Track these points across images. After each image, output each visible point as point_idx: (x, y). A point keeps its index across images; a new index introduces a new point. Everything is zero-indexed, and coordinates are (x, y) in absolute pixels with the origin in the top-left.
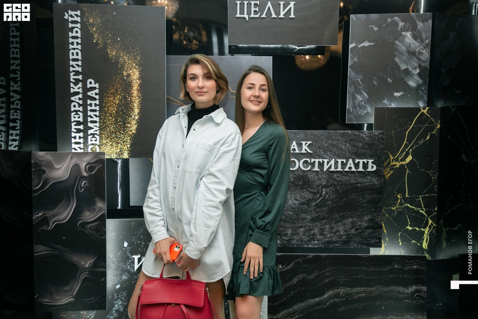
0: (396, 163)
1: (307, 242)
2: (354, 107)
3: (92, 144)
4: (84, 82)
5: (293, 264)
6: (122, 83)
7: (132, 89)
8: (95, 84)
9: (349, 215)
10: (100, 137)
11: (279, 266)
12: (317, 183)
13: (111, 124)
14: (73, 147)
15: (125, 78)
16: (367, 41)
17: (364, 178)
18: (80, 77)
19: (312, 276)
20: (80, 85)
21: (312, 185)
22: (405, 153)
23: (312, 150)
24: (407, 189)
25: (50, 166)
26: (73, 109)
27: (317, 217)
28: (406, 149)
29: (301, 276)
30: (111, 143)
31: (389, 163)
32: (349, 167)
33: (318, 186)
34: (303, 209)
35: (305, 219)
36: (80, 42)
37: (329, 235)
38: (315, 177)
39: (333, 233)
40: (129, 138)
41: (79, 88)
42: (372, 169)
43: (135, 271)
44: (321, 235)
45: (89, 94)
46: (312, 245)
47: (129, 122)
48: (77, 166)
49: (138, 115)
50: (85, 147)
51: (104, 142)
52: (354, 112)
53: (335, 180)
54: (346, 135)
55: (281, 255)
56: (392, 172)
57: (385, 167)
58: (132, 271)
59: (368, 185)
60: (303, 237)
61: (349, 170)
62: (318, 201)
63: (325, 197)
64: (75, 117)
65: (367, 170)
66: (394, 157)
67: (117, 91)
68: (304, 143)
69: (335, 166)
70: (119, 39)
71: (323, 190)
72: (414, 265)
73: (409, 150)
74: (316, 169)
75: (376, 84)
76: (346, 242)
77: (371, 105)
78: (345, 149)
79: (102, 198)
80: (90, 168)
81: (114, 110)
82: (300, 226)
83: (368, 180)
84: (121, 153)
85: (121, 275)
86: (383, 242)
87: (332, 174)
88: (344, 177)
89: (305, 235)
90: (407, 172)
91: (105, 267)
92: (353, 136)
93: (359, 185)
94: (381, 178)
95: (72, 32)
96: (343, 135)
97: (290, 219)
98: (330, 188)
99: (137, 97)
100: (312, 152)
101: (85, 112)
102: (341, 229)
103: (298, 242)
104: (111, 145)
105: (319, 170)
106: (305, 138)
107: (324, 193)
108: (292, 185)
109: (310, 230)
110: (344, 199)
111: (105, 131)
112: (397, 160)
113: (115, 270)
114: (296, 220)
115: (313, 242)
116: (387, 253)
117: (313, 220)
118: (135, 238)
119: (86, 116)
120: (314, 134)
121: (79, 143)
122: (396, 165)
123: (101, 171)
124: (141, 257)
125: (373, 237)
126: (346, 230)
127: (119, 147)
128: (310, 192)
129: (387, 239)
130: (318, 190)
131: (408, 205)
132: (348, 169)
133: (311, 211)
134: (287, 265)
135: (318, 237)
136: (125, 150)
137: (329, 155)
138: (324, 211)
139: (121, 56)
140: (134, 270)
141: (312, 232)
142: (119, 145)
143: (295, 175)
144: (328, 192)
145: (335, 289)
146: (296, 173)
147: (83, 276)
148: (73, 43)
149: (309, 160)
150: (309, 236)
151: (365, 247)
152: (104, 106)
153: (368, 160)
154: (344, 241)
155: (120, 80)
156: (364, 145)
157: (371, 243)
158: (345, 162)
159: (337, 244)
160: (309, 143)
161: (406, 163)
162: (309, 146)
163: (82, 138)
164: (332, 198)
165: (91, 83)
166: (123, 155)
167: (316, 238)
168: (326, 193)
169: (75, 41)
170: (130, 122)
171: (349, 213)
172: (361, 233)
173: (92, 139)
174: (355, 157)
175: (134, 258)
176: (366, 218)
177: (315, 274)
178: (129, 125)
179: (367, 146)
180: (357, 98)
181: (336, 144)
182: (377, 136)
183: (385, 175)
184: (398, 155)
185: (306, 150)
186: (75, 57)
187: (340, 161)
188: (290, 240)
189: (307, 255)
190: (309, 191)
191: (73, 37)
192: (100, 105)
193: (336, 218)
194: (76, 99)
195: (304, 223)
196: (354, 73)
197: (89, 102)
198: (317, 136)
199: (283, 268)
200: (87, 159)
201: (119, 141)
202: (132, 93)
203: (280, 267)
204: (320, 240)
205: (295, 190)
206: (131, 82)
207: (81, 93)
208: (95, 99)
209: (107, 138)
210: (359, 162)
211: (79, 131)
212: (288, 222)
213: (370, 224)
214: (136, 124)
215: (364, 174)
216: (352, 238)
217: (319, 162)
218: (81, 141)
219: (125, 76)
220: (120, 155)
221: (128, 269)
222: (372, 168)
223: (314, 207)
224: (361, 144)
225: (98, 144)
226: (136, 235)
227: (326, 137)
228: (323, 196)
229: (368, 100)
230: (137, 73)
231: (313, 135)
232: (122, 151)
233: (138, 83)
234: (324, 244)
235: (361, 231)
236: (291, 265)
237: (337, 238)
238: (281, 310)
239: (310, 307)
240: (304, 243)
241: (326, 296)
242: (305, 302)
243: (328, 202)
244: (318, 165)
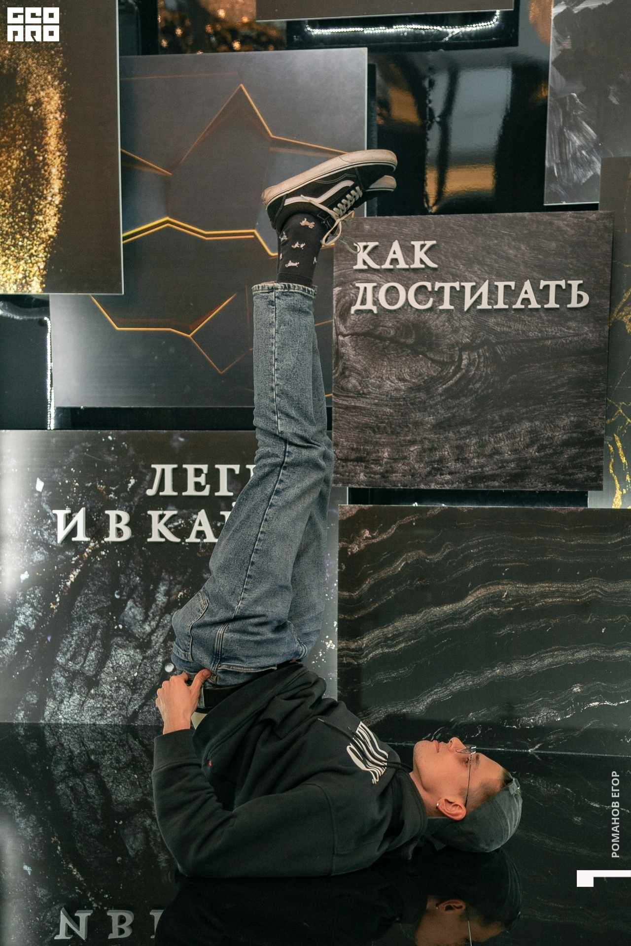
1: (426, 476)
2: (564, 163)
5: (394, 527)
6: (24, 121)
7: (46, 133)
9: (523, 414)
11: (364, 533)
12: (449, 339)
15: (31, 109)
17: (561, 325)
19: (438, 555)
21: (438, 345)
23: (438, 262)
27: (448, 419)
29: (411, 556)
32: (524, 299)
33: (452, 346)
34: (418, 400)
35: (422, 424)
37: (476, 461)
38: (442, 325)
39: (485, 456)
40: (42, 247)
42: (580, 301)
43: (59, 542)
44: (457, 460)
46: (438, 484)
47: (41, 209)
49: (60, 193)
52: (564, 175)
53: (490, 331)
54: (518, 224)
55: (370, 508)
58: (53, 542)
59: (571, 341)
60: (416, 466)
61: (524, 307)
62: (451, 382)
63: (468, 371)
65: (568, 305)
67: (13, 139)
68: (417, 244)
69: (489, 298)
71: (464, 357)
74: (447, 305)
75: (617, 103)
76: (517, 477)
77: (603, 155)
78: (516, 256)
81: (9, 183)
82: (409, 441)
83: (571, 331)
84: (25, 283)
85: (30, 552)
87: (484, 317)
88: (512, 324)
89: (421, 461)
92: (535, 225)
93: (549, 342)
94: (603, 325)
96: (512, 223)
97: (387, 423)
98: (481, 351)
99: (58, 153)
100: (437, 266)
102: (505, 446)
103: (405, 476)
105: (452, 307)
106: (423, 234)
107: (465, 362)
108: (392, 345)
109: (432, 449)
110: (514, 377)
113: (19, 540)
114: (400, 427)
115: (439, 476)
117: (440, 426)
118: (59, 473)
120: (443, 222)
124: (71, 513)
125: (581, 467)
126: (516, 450)
127: (21, 268)
128: (433, 361)
129: (628, 478)
130: (452, 356)
132: (522, 304)
133: (436, 404)
134: (383, 531)
135: (452, 465)
136: (33, 276)
137: (478, 271)
138: (466, 404)
139: (21, 60)
140: (57, 540)
141: (438, 455)
142: (21, 263)
143: (398, 322)
144: (475, 359)
145: (489, 585)
146: (401, 316)
149: (428, 285)
150: (431, 463)
153: (570, 282)
154: (511, 475)
155: (20, 115)
156: (563, 247)
157: (578, 480)
158: (513, 288)
159: (494, 481)
160: (429, 244)
162: (430, 252)
164: (484, 374)
166: (30, 286)
167: (447, 467)
168: (471, 363)
170: (44, 209)
171: (524, 410)
172: (551, 455)
174: (540, 276)
175: (56, 516)
176: (566, 421)
177: (444, 550)
178: (41, 218)
179: (569, 250)
180: (569, 140)
181: (496, 245)
182: (596, 223)
183: (623, 324)
185: (422, 261)
187: (501, 285)
188: (387, 472)
189: (428, 509)
190: (431, 359)
193: (493, 421)
195: (419, 435)
196: (564, 80)
198: (450, 228)
199: (373, 538)
201: (22, 254)
202: (46, 144)
203: (367, 534)
204: (456, 473)
205: (398, 357)
206: (42, 119)
210: (547, 287)
212: (384, 431)
213: (575, 435)
214: (55, 215)
215: (562, 316)
216: (530, 468)
217: (453, 289)
220: (23, 287)
221: (44, 539)
222: (579, 299)
223: (441, 395)
224: (554, 245)
226: (61, 467)
227: (472, 230)
228: (464, 371)
230: (57, 97)
231: (438, 225)
232: (29, 276)
233: (60, 119)
234: (465, 481)
235: (551, 451)
236: (392, 530)
237: (495, 467)
238: (369, 630)
239: (433, 624)
240: (418, 480)
241: (469, 600)
242: (421, 612)
243: (473, 385)
244: (451, 296)
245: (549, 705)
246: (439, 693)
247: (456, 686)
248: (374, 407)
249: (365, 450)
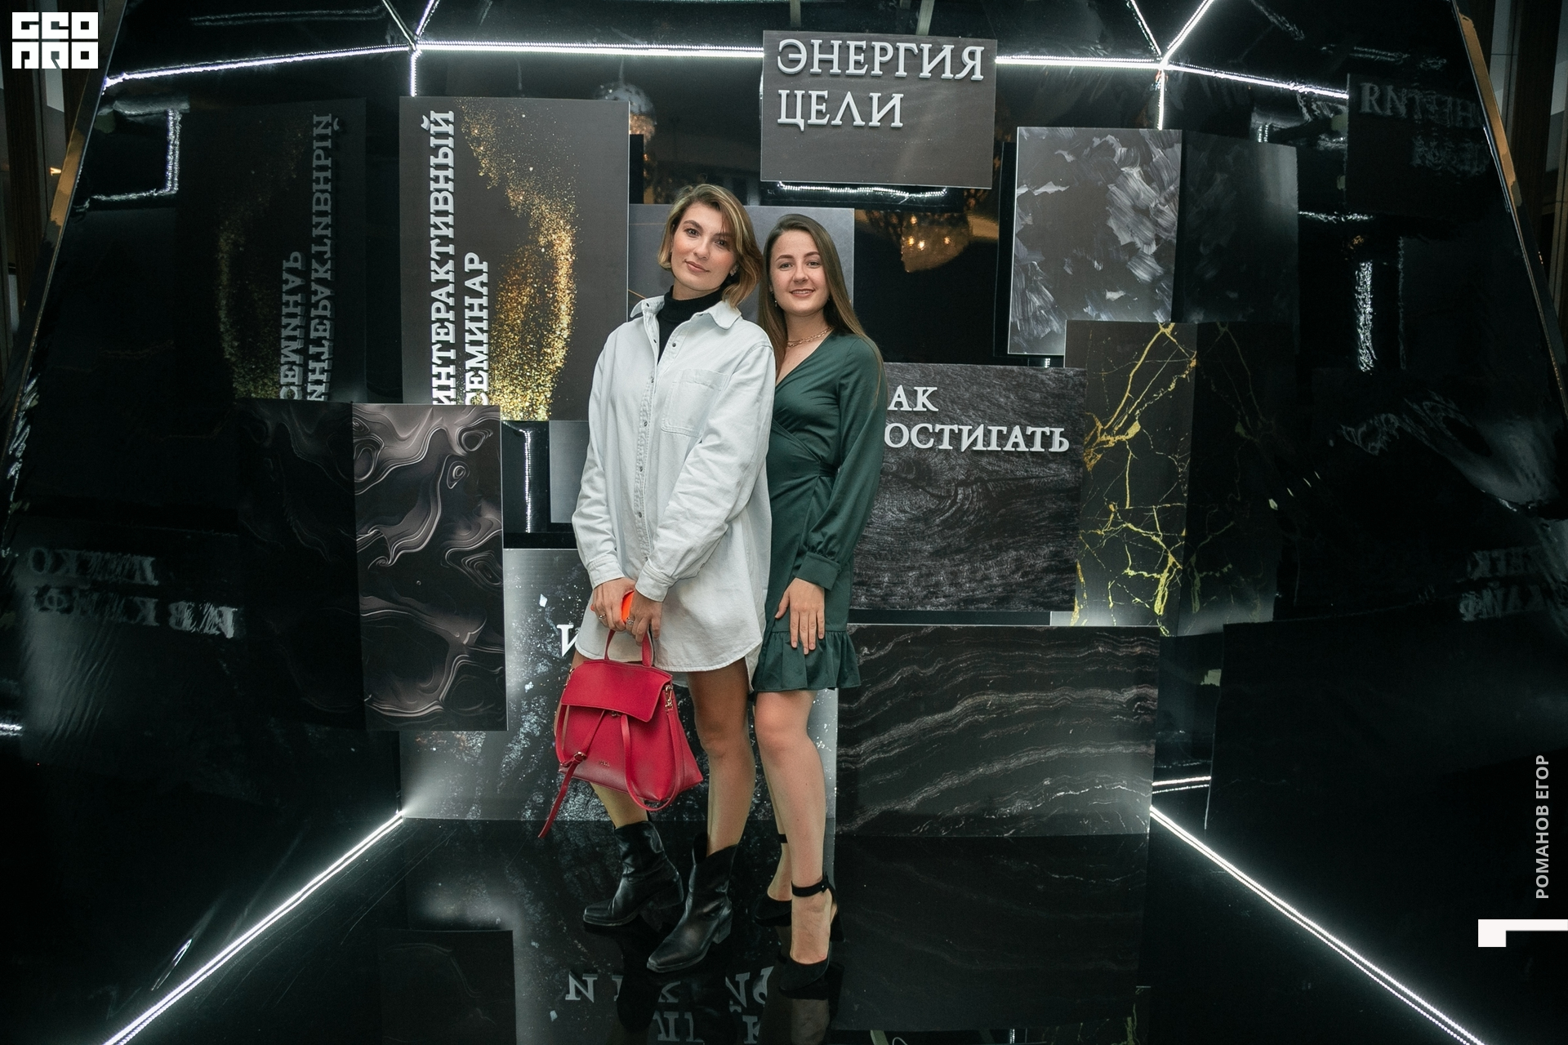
0: (1109, 438)
1: (923, 599)
2: (1025, 320)
3: (473, 390)
4: (458, 259)
5: (891, 645)
6: (535, 261)
7: (557, 273)
8: (481, 263)
9: (1010, 544)
10: (490, 374)
12: (946, 475)
13: (513, 348)
14: (434, 396)
15: (543, 250)
16: (1051, 182)
17: (1044, 466)
18: (450, 249)
19: (931, 669)
20: (450, 265)
21: (937, 481)
22: (1126, 417)
23: (937, 405)
24: (1128, 493)
25: (391, 434)
26: (434, 316)
27: (945, 548)
28: (1129, 409)
29: (907, 671)
30: (512, 388)
31: (1095, 437)
32: (1014, 443)
33: (949, 482)
34: (917, 530)
35: (920, 552)
36: (451, 176)
37: (968, 585)
38: (941, 463)
39: (976, 581)
40: (549, 377)
41: (447, 273)
42: (1060, 447)
43: (563, 655)
44: (951, 585)
45: (468, 283)
46: (933, 606)
47: (550, 343)
48: (442, 434)
49: (568, 328)
50: (458, 397)
51: (498, 385)
52: (1026, 330)
53: (983, 469)
54: (1007, 376)
55: (868, 627)
56: (1099, 456)
57: (1086, 447)
58: (558, 655)
59: (1052, 481)
60: (914, 590)
61: (1014, 449)
62: (947, 514)
63: (963, 505)
64: (438, 334)
65: (1050, 450)
66: (1104, 425)
67: (525, 278)
68: (920, 390)
69: (984, 441)
70: (531, 169)
71: (960, 492)
72: (1137, 646)
73: (1134, 411)
74: (946, 445)
75: (1071, 273)
76: (1002, 600)
77: (1061, 317)
78: (1006, 404)
79: (495, 503)
80: (470, 439)
81: (519, 317)
82: (908, 567)
83: (1052, 472)
84: (532, 410)
85: (535, 663)
86: (1076, 602)
87: (976, 458)
88: (1002, 463)
89: (919, 585)
90: (1129, 457)
91: (502, 646)
92: (1022, 378)
94: (1078, 467)
95: (437, 157)
96: (1003, 375)
97: (888, 551)
98: (974, 487)
99: (568, 292)
100: (937, 410)
101: (459, 323)
102: (993, 572)
103: (903, 599)
104: (511, 392)
105: (951, 448)
106: (924, 381)
107: (960, 497)
108: (894, 479)
109: (929, 575)
110: (1003, 511)
111: (499, 363)
112: (1109, 431)
113: (523, 653)
114: (900, 554)
115: (934, 599)
116: (1084, 623)
117: (937, 554)
118: (562, 589)
119: (460, 331)
120: (942, 371)
121: (447, 388)
122: (1108, 441)
123: (491, 445)
124: (574, 628)
125: (1057, 591)
126: (1003, 576)
127: (528, 397)
128: (932, 495)
129: (1085, 595)
130: (948, 491)
131: (1130, 525)
132: (1013, 447)
133: (934, 534)
134: (880, 648)
135: (947, 589)
136: (540, 404)
137: (973, 417)
138: (960, 535)
139: (535, 205)
140: (560, 653)
141: (934, 579)
142: (528, 392)
143: (900, 459)
144: (969, 494)
145: (976, 695)
146: (903, 454)
147: (459, 661)
148: (437, 180)
149: (930, 427)
150: (926, 587)
151: (1042, 610)
152: (499, 309)
153: (1053, 429)
154: (998, 598)
155: (531, 255)
156: (1046, 398)
157: (1053, 602)
158: (1005, 433)
159: (983, 603)
160: (931, 389)
161: (1128, 437)
162: (931, 397)
163: (453, 376)
164: (977, 508)
165: (473, 261)
166: (537, 413)
167: (942, 591)
168: (966, 498)
169: (441, 174)
170: (552, 343)
171: (1011, 541)
172: (1033, 580)
173: (473, 379)
174: (1027, 423)
175: (560, 630)
176: (1046, 550)
177: (937, 665)
178: (549, 351)
179: (1051, 400)
180: (1031, 300)
181: (988, 393)
182: (1073, 379)
183: (1085, 463)
184: (1112, 421)
186: (441, 207)
187: (994, 429)
188: (887, 595)
189: (922, 628)
190: (929, 493)
191: (439, 167)
192: (490, 308)
193: (984, 550)
194: (441, 295)
195: (917, 561)
196: (1026, 249)
197: (468, 301)
198: (948, 376)
199: (871, 654)
200: (463, 419)
201: (529, 384)
202: (556, 283)
203: (866, 650)
204: (949, 596)
205: (899, 491)
206: (554, 259)
207: (452, 283)
208: (479, 295)
209: (504, 378)
210: (1033, 433)
211: (446, 362)
212: (885, 558)
213: (1053, 563)
214: (563, 348)
215: (1042, 458)
216: (1014, 591)
217: (952, 431)
218: (452, 382)
219: (542, 247)
220: (530, 414)
221: (548, 652)
222: (1060, 445)
223: (938, 526)
224: (1038, 395)
225: (485, 390)
226: (564, 584)
227: (967, 379)
228: (959, 505)
229: (1053, 307)
230: (568, 240)
231: (939, 373)
232: (536, 405)
233: (570, 260)
234: (958, 603)
235: (1033, 577)
236: (889, 647)
237: (985, 591)
238: (866, 738)
239: (924, 732)
240: (915, 602)
241: (958, 709)
242: (914, 721)
243: (968, 517)
244: (950, 437)
245: (1023, 797)
246: (929, 791)
247: (944, 785)
248: (876, 536)
249: (866, 575)
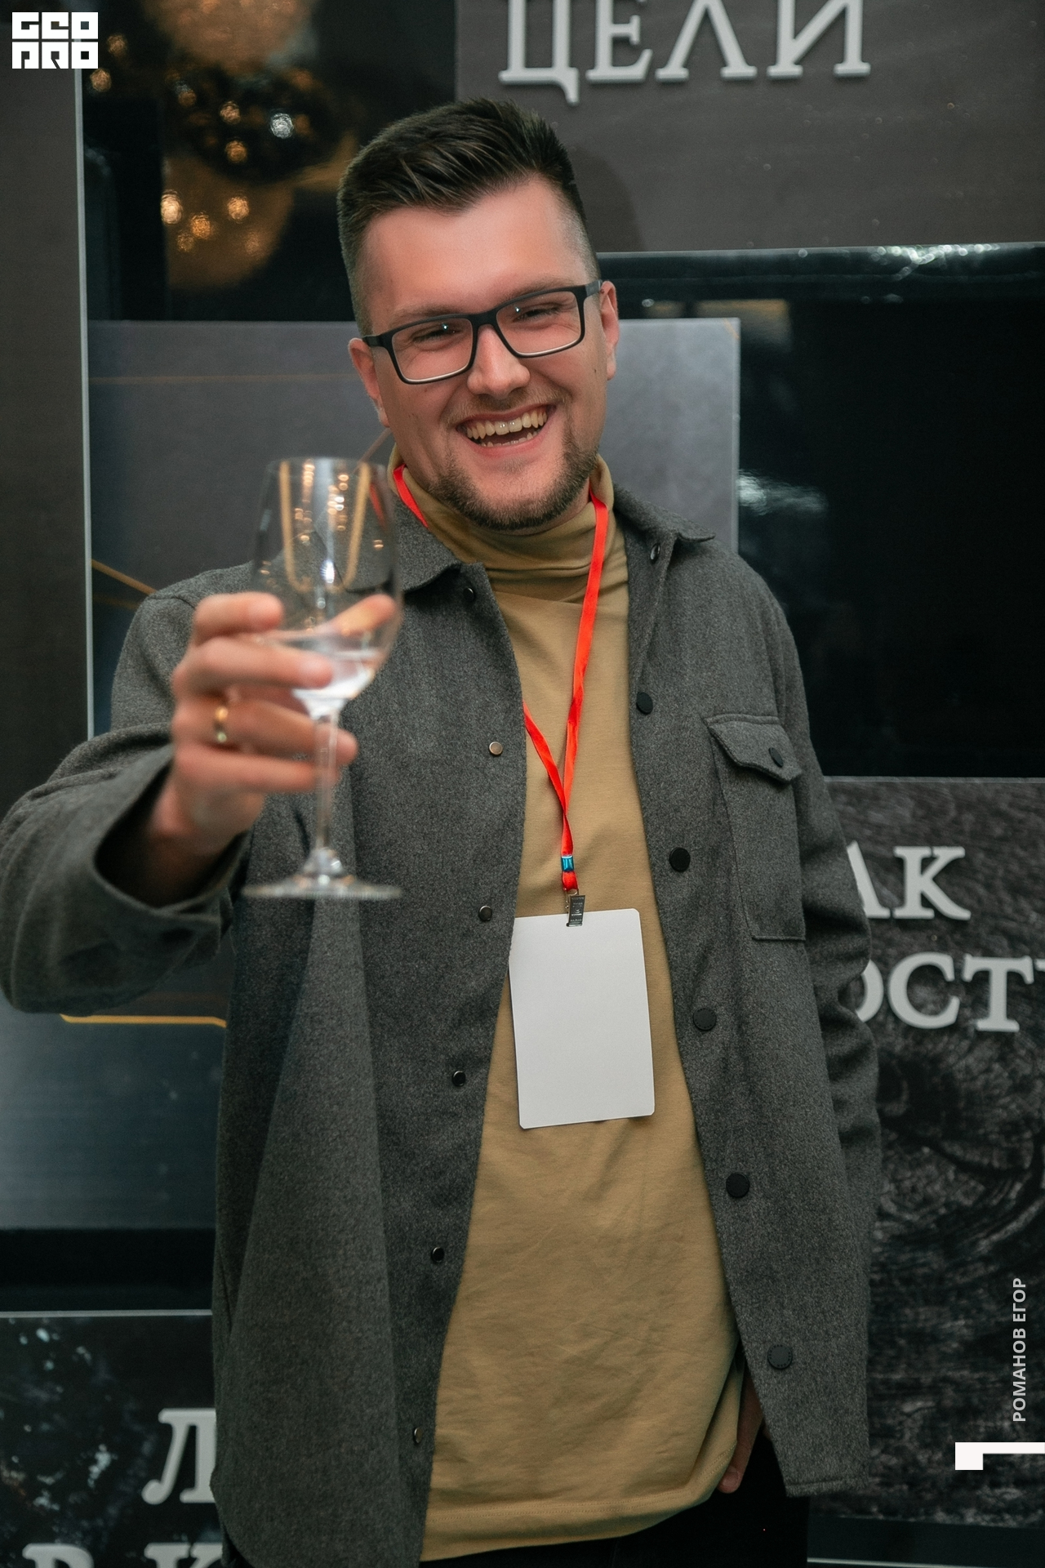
12: (1005, 1108)
21: (975, 1123)
33: (1012, 1128)
34: (921, 1271)
35: (935, 1338)
38: (989, 1070)
62: (1013, 1226)
68: (912, 856)
74: (998, 1018)
82: (900, 1386)
89: (935, 1444)
100: (966, 914)
103: (889, 1485)
105: (1012, 1026)
106: (925, 828)
109: (967, 1412)
115: (987, 1489)
120: (982, 799)
128: (964, 1165)
130: (1014, 1156)
141: (982, 1426)
149: (944, 962)
160: (946, 855)
162: (948, 877)
167: (1011, 1465)
190: (954, 1160)
195: (927, 1368)
198: (1000, 812)
204: (1034, 1483)
217: (1015, 976)
231: (970, 806)
244: (1010, 996)
